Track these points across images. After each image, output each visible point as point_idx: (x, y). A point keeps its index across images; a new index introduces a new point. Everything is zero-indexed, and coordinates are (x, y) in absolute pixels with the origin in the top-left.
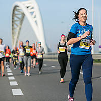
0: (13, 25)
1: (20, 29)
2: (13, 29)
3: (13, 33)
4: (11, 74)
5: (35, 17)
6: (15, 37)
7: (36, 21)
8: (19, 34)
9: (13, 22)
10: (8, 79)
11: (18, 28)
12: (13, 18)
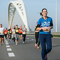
0: (9, 15)
1: (13, 17)
2: (9, 17)
3: (9, 20)
4: (8, 44)
5: (22, 10)
6: (10, 22)
7: (22, 13)
8: (12, 20)
9: (9, 13)
10: (6, 47)
11: (12, 17)
12: (9, 11)
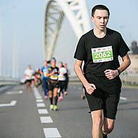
0: (46, 31)
1: (57, 36)
2: (46, 36)
3: (46, 43)
4: (43, 105)
5: (80, 18)
6: (50, 49)
7: (81, 25)
9: (46, 25)
10: (38, 112)
11: (54, 36)
12: (46, 20)
